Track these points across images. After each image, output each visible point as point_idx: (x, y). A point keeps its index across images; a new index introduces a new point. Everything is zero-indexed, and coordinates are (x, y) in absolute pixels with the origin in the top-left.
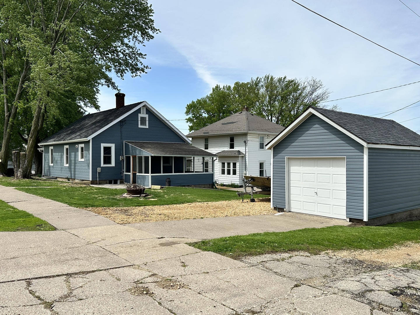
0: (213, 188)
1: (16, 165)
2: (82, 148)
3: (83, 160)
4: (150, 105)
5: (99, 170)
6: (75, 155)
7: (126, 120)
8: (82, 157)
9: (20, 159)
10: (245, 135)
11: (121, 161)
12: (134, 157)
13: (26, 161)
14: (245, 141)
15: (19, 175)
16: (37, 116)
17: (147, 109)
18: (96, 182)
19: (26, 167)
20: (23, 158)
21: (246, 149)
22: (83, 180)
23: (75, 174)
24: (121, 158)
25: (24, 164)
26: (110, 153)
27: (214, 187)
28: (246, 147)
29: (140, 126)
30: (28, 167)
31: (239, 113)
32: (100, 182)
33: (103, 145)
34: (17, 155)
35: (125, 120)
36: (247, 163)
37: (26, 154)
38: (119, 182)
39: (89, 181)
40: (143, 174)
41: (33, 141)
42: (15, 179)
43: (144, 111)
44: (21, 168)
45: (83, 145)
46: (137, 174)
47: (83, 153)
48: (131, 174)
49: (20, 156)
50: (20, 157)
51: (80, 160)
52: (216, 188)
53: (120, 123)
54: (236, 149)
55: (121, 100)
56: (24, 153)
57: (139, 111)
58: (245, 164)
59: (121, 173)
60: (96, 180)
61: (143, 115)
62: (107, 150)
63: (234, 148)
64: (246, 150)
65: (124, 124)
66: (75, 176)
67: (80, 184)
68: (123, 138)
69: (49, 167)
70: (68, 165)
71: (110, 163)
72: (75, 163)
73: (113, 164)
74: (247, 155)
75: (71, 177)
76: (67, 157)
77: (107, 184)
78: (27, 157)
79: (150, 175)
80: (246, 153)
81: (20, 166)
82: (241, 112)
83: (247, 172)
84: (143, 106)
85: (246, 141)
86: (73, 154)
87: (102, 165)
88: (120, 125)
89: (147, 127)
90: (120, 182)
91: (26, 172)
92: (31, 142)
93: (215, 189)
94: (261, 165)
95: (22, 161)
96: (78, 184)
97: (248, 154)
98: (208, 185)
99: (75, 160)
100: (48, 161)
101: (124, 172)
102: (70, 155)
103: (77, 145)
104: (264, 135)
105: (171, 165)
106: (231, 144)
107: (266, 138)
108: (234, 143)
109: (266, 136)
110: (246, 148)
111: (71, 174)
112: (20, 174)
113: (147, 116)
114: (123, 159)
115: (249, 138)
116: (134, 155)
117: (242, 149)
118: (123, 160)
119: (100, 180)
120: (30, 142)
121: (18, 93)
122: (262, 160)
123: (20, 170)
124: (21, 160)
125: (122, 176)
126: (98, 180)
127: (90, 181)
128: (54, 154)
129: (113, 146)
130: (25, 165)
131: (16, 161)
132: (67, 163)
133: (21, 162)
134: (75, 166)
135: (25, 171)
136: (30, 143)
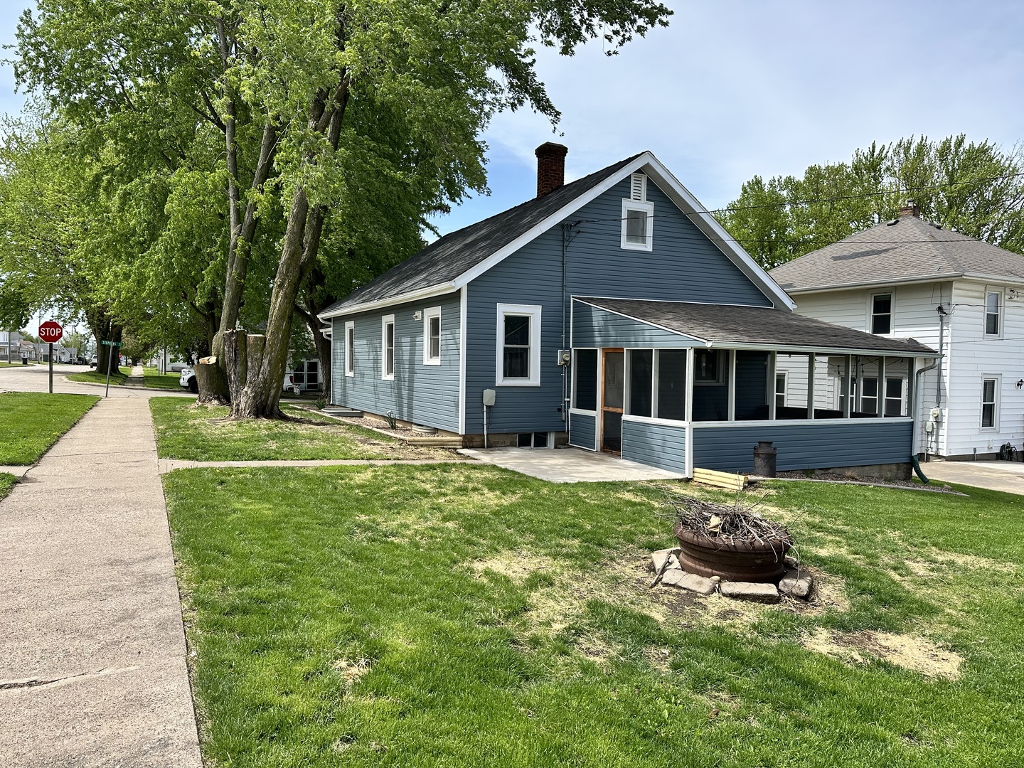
0: (908, 478)
1: (235, 374)
2: (435, 322)
3: (436, 361)
4: (663, 167)
5: (489, 396)
6: (413, 345)
7: (579, 222)
8: (435, 352)
9: (246, 356)
10: (943, 285)
11: (562, 366)
12: (613, 356)
13: (266, 362)
14: (940, 309)
15: (242, 405)
16: (296, 217)
17: (650, 184)
18: (477, 439)
19: (265, 382)
20: (256, 352)
21: (942, 333)
22: (435, 431)
23: (410, 407)
24: (560, 357)
25: (259, 371)
26: (525, 338)
27: (914, 474)
28: (945, 328)
29: (625, 244)
30: (271, 380)
31: (888, 225)
32: (493, 439)
33: (504, 310)
34: (236, 341)
35: (578, 219)
36: (947, 380)
37: (265, 339)
38: (551, 440)
39: (457, 434)
40: (653, 420)
41: (285, 297)
42: (232, 417)
43: (640, 188)
44: (251, 382)
45: (436, 312)
46: (626, 417)
47: (436, 337)
48: (597, 414)
49: (246, 347)
50: (248, 350)
51: (428, 360)
52: (923, 480)
53: (561, 233)
54: (897, 333)
55: (554, 168)
56: (261, 335)
57: (623, 189)
58: (939, 382)
59: (560, 410)
60: (479, 432)
61: (638, 202)
62: (517, 327)
63: (892, 331)
64: (942, 337)
65: (574, 234)
66: (410, 415)
67: (426, 446)
68: (568, 285)
69: (345, 379)
70: (391, 377)
71: (523, 373)
72: (412, 372)
73: (534, 378)
74: (947, 351)
75: (401, 414)
76: (390, 352)
77: (515, 446)
78: (268, 349)
79: (687, 424)
80: (941, 347)
81: (248, 377)
82: (897, 222)
83: (945, 412)
84: (639, 171)
85: (945, 307)
86: (406, 341)
87: (500, 380)
88: (561, 238)
89: (648, 247)
90: (556, 440)
91: (263, 397)
92: (279, 299)
93: (915, 482)
94: (989, 387)
95: (252, 362)
96: (422, 446)
97: (952, 350)
98: (894, 467)
99: (412, 363)
100: (342, 364)
101: (569, 407)
102: (399, 345)
103: (418, 313)
104: (1001, 289)
105: (721, 383)
106: (876, 320)
107: (1007, 297)
108: (892, 313)
109: (1008, 291)
110: (942, 330)
111: (400, 405)
112: (246, 403)
113: (648, 208)
114: (567, 359)
115: (958, 295)
116: (612, 345)
117: (927, 336)
118: (567, 363)
119: (492, 431)
120: (276, 301)
121: (259, 165)
122: (991, 370)
123: (246, 389)
124: (249, 360)
125: (563, 418)
126: (485, 433)
127: (460, 436)
128: (356, 342)
129: (534, 314)
130: (260, 376)
131: (235, 361)
132: (390, 370)
133: (249, 364)
134: (411, 380)
135: (262, 394)
136: (278, 304)
